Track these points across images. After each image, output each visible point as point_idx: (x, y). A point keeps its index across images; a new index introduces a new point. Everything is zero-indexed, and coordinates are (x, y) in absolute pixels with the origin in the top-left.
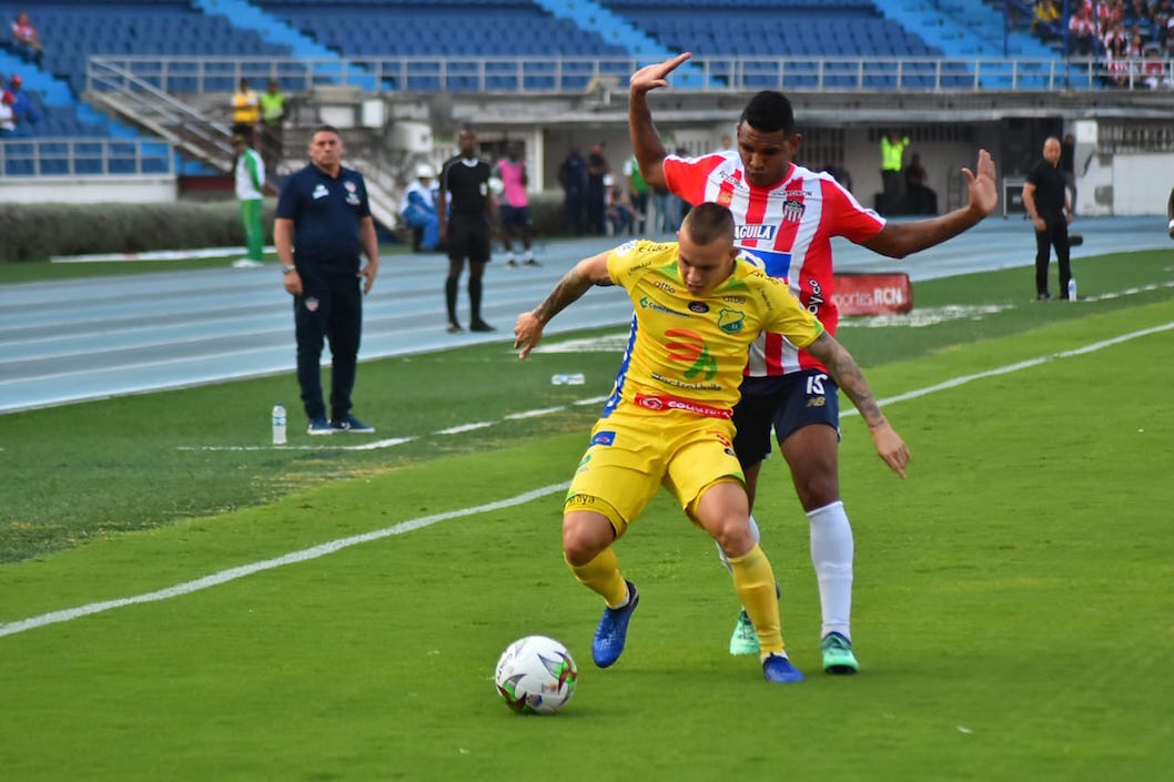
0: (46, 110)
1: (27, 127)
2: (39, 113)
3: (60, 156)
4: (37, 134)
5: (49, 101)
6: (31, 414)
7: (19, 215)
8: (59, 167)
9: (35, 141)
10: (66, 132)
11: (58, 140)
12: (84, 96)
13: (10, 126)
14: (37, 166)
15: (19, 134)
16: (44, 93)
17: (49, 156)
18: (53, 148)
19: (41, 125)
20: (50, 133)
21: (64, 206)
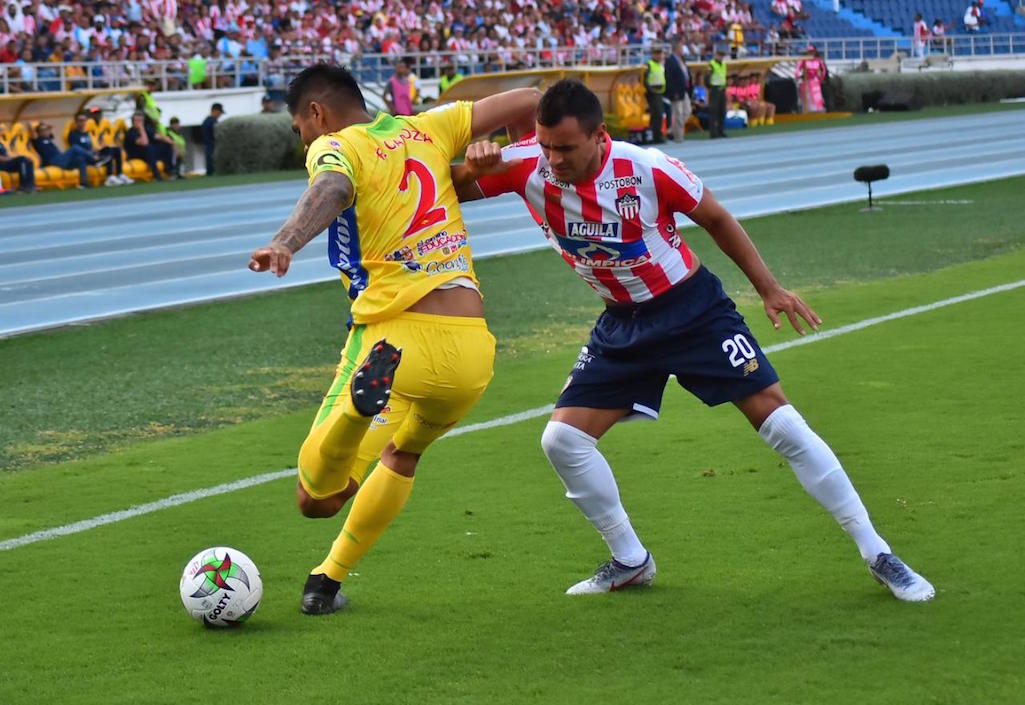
0: (997, 18)
1: (986, 28)
2: (992, 19)
3: (1005, 44)
4: (992, 31)
5: (998, 13)
6: (990, 183)
7: (982, 77)
8: (1004, 50)
9: (991, 36)
10: (1008, 30)
11: (1003, 35)
12: (1018, 10)
13: (977, 28)
14: (992, 49)
15: (982, 32)
16: (996, 9)
17: (999, 44)
18: (1001, 39)
19: (994, 26)
20: (1000, 31)
21: (1006, 71)
